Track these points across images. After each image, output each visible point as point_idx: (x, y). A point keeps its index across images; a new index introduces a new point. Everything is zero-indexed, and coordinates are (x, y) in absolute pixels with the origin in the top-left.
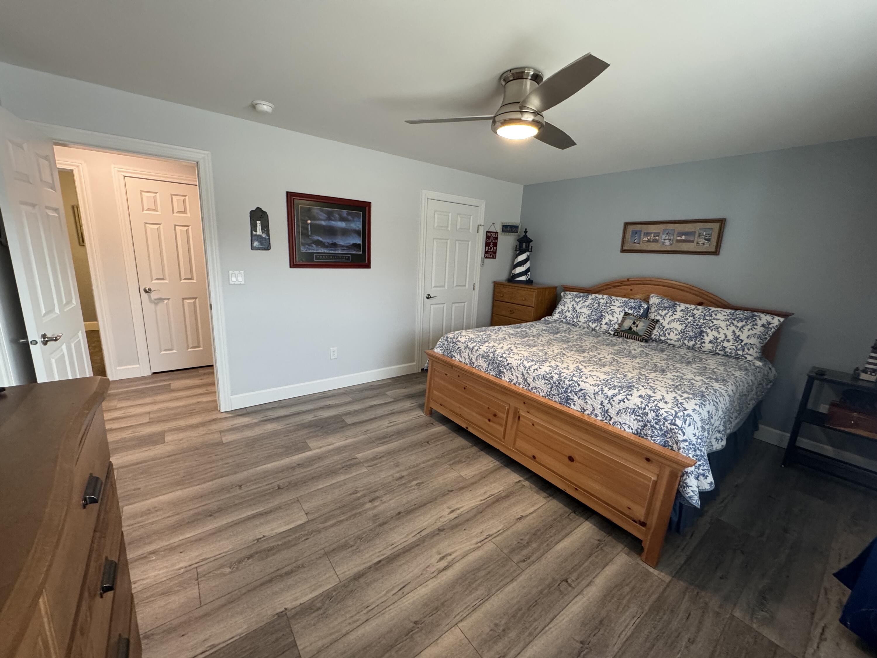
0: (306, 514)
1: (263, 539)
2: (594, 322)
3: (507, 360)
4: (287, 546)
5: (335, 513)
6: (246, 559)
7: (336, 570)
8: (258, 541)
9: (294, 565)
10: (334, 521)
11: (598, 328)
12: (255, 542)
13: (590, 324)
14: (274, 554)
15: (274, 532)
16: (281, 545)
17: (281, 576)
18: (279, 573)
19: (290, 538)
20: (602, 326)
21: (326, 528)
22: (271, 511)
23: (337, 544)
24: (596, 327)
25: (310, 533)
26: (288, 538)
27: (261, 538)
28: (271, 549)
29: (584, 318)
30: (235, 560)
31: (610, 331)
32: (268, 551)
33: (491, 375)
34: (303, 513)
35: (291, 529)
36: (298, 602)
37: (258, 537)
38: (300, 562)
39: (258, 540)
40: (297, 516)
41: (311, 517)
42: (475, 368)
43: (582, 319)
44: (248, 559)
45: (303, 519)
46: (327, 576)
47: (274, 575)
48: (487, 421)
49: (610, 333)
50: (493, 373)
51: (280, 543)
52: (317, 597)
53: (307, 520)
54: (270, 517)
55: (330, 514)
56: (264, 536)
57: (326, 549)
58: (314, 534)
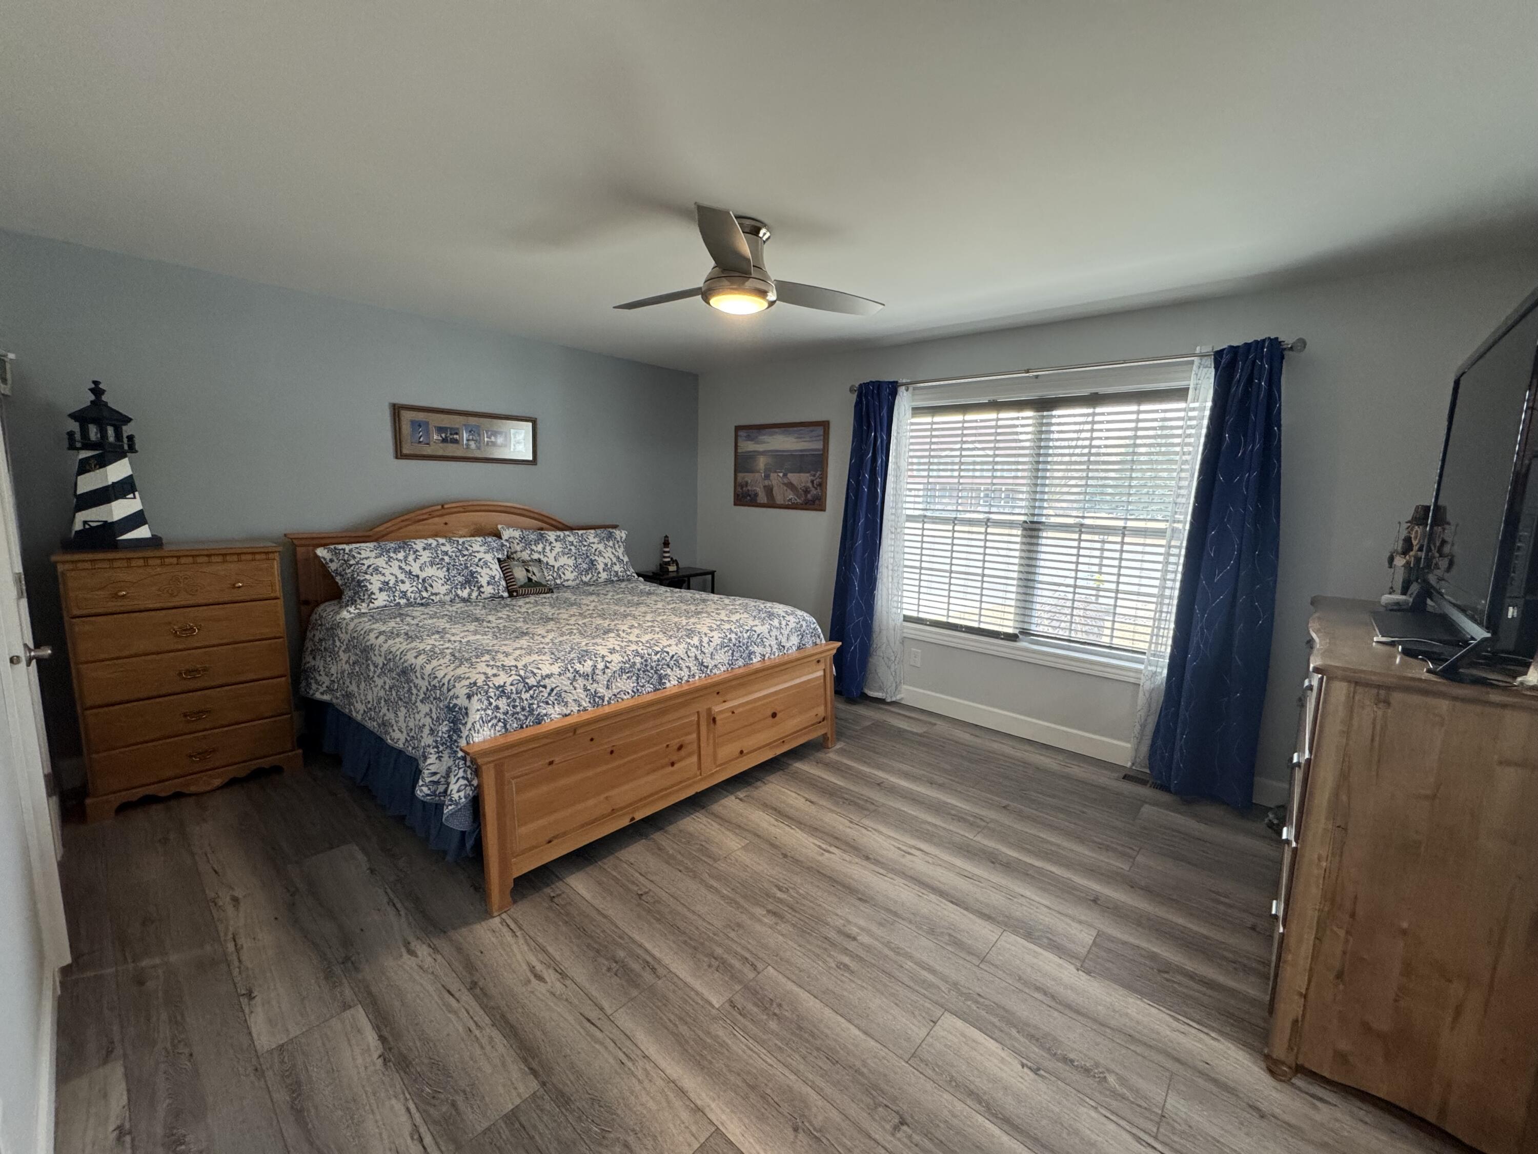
0: (935, 1023)
1: (1029, 1064)
2: (463, 586)
3: (668, 653)
4: (1010, 1019)
5: (906, 980)
6: (1076, 1063)
7: (995, 940)
8: (1039, 1069)
9: (1027, 991)
10: (925, 974)
11: (475, 594)
12: (1042, 1072)
13: (459, 592)
14: (1036, 1027)
15: (1003, 1054)
16: (1015, 1026)
17: (1053, 997)
18: (1053, 1004)
19: (995, 1020)
20: (482, 589)
21: (945, 979)
22: (971, 1094)
23: (961, 954)
24: (470, 595)
25: (968, 997)
26: (998, 1024)
27: (1030, 1068)
28: (1031, 1037)
29: (443, 585)
30: (1090, 1081)
31: (501, 593)
32: (1037, 1040)
33: (648, 693)
34: (937, 1028)
35: (980, 1030)
36: (1061, 961)
37: (1032, 1075)
38: (1019, 985)
39: (1036, 1071)
40: (950, 1037)
41: (938, 1012)
42: (609, 703)
43: (441, 588)
44: (1072, 1061)
45: (950, 1022)
46: (1008, 946)
47: (1060, 1007)
48: (671, 769)
49: (502, 597)
50: (649, 688)
51: (1014, 1032)
52: (1040, 946)
53: (947, 1014)
54: (982, 1084)
55: (912, 984)
56: (1023, 1065)
57: (977, 962)
58: (965, 991)
